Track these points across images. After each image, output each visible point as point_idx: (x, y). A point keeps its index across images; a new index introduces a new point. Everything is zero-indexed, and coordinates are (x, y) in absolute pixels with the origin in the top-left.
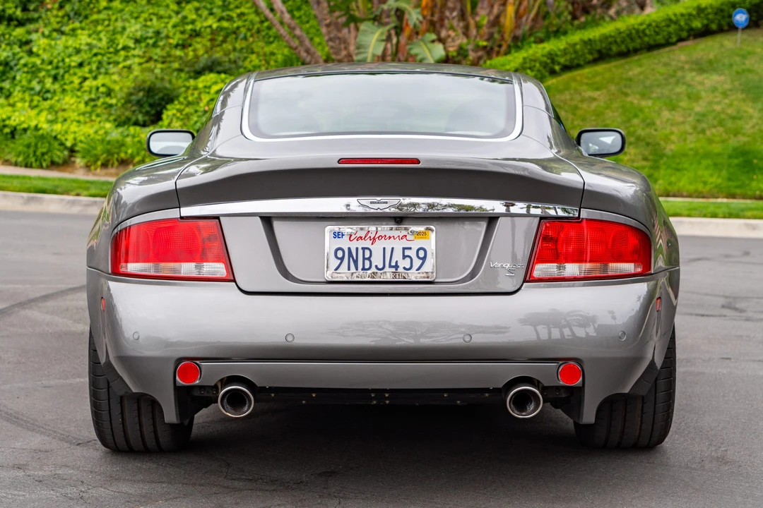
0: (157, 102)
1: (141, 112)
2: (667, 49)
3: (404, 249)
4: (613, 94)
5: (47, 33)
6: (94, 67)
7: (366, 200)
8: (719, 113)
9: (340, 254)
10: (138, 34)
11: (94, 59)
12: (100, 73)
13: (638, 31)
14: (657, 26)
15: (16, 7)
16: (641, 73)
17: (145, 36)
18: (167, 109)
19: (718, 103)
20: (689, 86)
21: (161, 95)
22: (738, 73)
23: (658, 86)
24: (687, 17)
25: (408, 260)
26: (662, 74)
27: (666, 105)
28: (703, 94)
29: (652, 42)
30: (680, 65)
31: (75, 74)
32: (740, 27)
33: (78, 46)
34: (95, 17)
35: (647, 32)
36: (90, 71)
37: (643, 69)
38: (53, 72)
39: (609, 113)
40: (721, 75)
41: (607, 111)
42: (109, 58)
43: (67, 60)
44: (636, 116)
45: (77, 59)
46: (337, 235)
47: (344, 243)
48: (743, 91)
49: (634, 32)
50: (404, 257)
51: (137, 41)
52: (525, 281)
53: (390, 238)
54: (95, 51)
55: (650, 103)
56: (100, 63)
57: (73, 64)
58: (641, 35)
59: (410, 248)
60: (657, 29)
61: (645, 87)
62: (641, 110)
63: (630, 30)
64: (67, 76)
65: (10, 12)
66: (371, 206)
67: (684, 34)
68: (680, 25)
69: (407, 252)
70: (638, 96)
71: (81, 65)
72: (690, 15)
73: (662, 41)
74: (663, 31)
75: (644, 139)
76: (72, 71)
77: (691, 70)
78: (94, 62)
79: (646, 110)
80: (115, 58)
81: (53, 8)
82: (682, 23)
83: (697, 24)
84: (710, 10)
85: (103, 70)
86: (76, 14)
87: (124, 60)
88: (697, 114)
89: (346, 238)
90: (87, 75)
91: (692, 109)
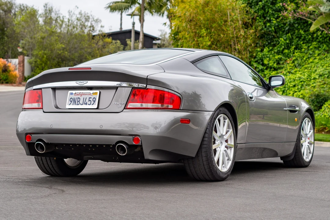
0: (320, 101)
1: (313, 105)
3: (89, 98)
5: (285, 73)
6: (300, 87)
7: (78, 82)
9: (71, 100)
10: (321, 73)
11: (300, 83)
12: (302, 89)
15: (274, 63)
17: (324, 74)
18: (325, 104)
21: (322, 98)
25: (90, 102)
31: (292, 90)
33: (294, 78)
34: (306, 66)
36: (298, 89)
38: (283, 89)
42: (307, 83)
43: (289, 84)
45: (293, 84)
46: (72, 94)
47: (73, 96)
50: (89, 101)
51: (320, 76)
52: (124, 109)
53: (86, 94)
54: (301, 80)
56: (302, 85)
57: (291, 86)
59: (91, 98)
64: (288, 91)
65: (271, 65)
69: (90, 99)
71: (294, 86)
76: (290, 89)
78: (300, 85)
80: (309, 83)
81: (290, 63)
85: (303, 88)
86: (299, 65)
87: (313, 84)
89: (74, 95)
90: (296, 90)
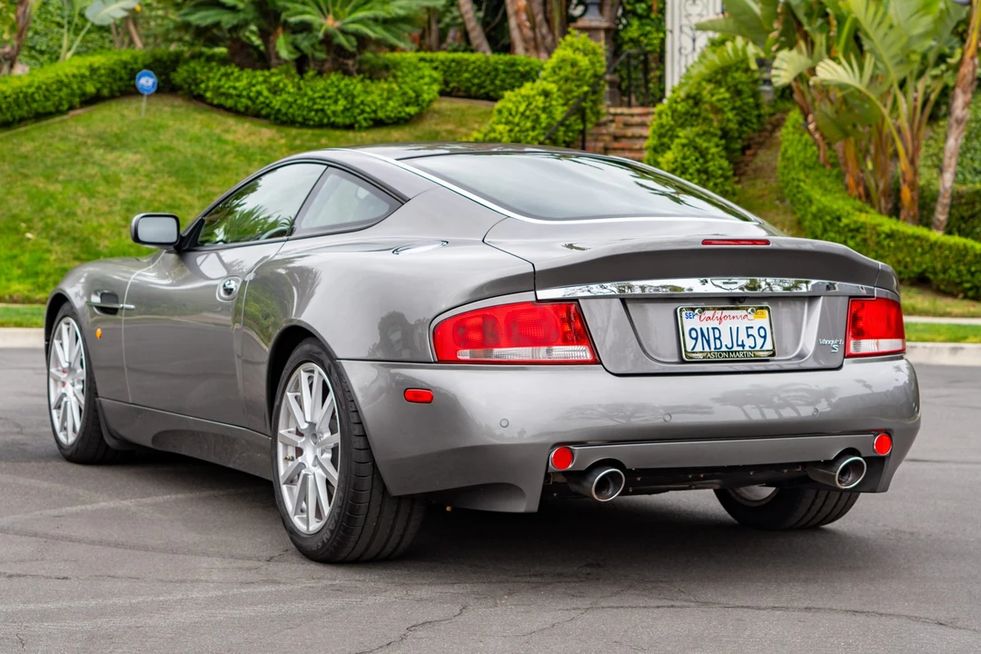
2: (58, 119)
3: (747, 328)
4: (9, 176)
7: (720, 281)
8: (151, 201)
13: (26, 96)
14: (47, 90)
16: (36, 150)
19: (145, 188)
20: (101, 166)
22: (156, 151)
23: (63, 166)
24: (79, 79)
25: (752, 339)
26: (63, 152)
27: (80, 189)
28: (123, 177)
29: (41, 110)
30: (80, 139)
32: (146, 93)
35: (36, 96)
37: (37, 144)
39: (12, 201)
40: (136, 153)
41: (9, 197)
44: (48, 204)
46: (690, 316)
48: (170, 174)
49: (21, 95)
50: (748, 336)
52: (845, 357)
53: (734, 317)
55: (59, 187)
58: (29, 99)
59: (752, 328)
60: (47, 94)
61: (47, 167)
62: (52, 196)
63: (17, 94)
66: (724, 286)
67: (77, 100)
68: (72, 90)
69: (750, 332)
70: (42, 179)
72: (83, 76)
73: (52, 109)
74: (55, 96)
75: (67, 234)
77: (98, 146)
79: (60, 197)
82: (75, 86)
83: (90, 88)
84: (103, 71)
88: (124, 201)
89: (698, 319)
91: (115, 195)
